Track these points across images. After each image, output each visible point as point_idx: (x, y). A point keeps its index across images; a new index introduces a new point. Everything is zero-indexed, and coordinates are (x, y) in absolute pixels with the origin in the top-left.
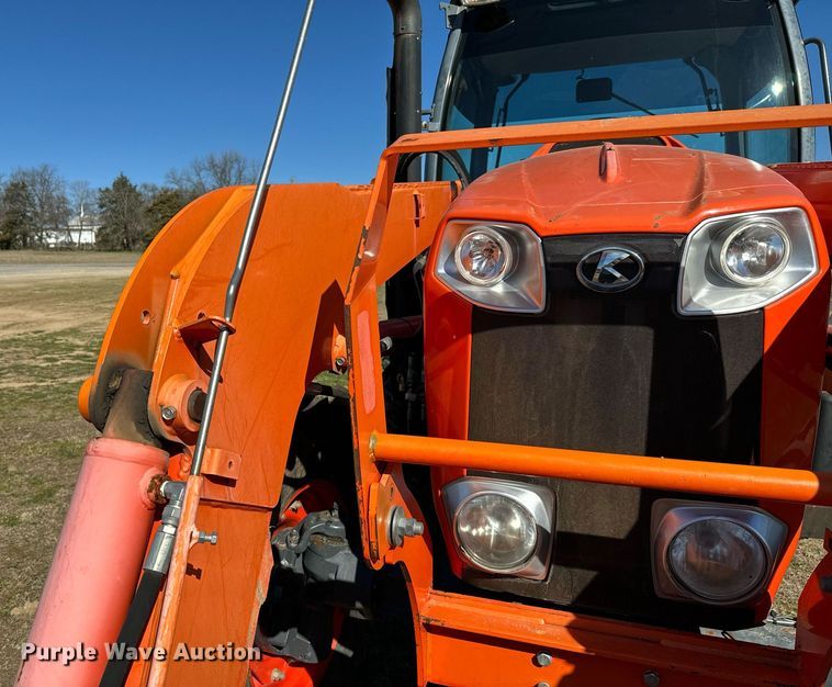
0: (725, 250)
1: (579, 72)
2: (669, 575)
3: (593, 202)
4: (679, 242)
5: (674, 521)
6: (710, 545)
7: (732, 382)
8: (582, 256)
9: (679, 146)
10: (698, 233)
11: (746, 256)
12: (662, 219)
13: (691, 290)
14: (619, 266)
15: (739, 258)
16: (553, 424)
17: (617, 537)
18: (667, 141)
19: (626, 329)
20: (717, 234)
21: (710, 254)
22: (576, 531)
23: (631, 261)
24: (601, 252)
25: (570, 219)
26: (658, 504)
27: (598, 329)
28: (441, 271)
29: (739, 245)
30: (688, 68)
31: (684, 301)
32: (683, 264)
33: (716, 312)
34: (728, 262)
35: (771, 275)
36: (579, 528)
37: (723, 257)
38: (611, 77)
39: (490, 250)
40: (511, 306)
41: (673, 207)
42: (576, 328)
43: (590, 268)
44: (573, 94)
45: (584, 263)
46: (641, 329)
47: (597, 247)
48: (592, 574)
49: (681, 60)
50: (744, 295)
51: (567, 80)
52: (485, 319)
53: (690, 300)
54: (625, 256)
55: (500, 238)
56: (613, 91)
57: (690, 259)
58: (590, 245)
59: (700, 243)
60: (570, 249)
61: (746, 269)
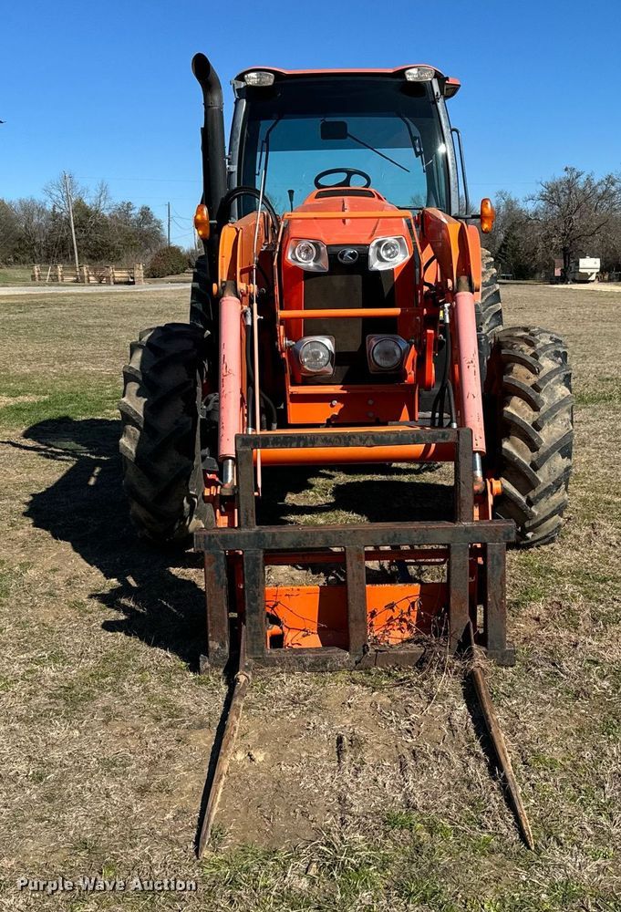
0: (382, 250)
4: (367, 247)
7: (386, 293)
9: (381, 199)
10: (373, 244)
11: (389, 252)
12: (364, 241)
13: (372, 262)
14: (351, 255)
15: (386, 252)
17: (355, 351)
19: (355, 276)
20: (379, 244)
21: (378, 251)
22: (343, 351)
23: (354, 253)
24: (345, 251)
25: (335, 241)
28: (289, 257)
29: (386, 248)
31: (370, 266)
32: (369, 255)
33: (380, 270)
34: (383, 254)
35: (396, 258)
37: (381, 252)
39: (307, 250)
40: (316, 270)
42: (339, 276)
43: (342, 256)
44: (319, 133)
45: (340, 254)
46: (358, 276)
48: (347, 368)
50: (388, 265)
52: (308, 275)
53: (372, 266)
54: (352, 252)
55: (311, 245)
56: (348, 133)
57: (371, 252)
58: (341, 248)
59: (374, 248)
60: (335, 250)
61: (388, 256)
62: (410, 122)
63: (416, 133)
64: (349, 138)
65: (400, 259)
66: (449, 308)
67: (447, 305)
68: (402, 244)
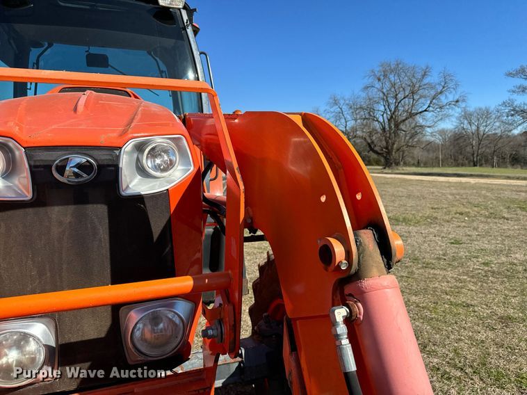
0: (145, 157)
1: (87, 48)
2: (133, 350)
3: (65, 126)
4: (117, 152)
5: (134, 317)
6: (157, 324)
7: (156, 236)
8: (55, 161)
9: (138, 98)
10: (129, 147)
11: (158, 161)
12: (109, 141)
13: (128, 180)
14: (81, 166)
15: (154, 161)
16: (48, 275)
17: (100, 337)
18: (132, 95)
19: (90, 207)
20: (140, 147)
21: (138, 160)
22: (72, 341)
23: (88, 164)
24: (68, 159)
25: (45, 134)
26: (122, 311)
27: (71, 208)
29: (154, 153)
30: (150, 57)
31: (124, 187)
32: (120, 166)
33: (143, 193)
34: (148, 164)
35: (171, 171)
36: (74, 338)
37: (144, 161)
38: (108, 55)
40: (7, 196)
41: (113, 131)
42: (57, 209)
43: (61, 169)
45: (57, 166)
46: (99, 206)
47: (65, 155)
48: (87, 364)
49: (146, 52)
50: (158, 183)
51: (80, 52)
53: (128, 186)
54: (84, 160)
56: (109, 63)
57: (126, 162)
58: (60, 153)
59: (130, 153)
60: (44, 156)
61: (157, 168)
62: (158, 59)
63: (163, 68)
64: (110, 68)
65: (179, 174)
66: (348, 321)
67: (340, 313)
68: (180, 149)
